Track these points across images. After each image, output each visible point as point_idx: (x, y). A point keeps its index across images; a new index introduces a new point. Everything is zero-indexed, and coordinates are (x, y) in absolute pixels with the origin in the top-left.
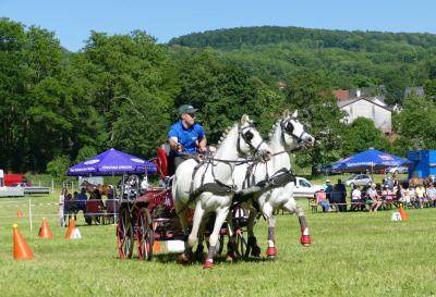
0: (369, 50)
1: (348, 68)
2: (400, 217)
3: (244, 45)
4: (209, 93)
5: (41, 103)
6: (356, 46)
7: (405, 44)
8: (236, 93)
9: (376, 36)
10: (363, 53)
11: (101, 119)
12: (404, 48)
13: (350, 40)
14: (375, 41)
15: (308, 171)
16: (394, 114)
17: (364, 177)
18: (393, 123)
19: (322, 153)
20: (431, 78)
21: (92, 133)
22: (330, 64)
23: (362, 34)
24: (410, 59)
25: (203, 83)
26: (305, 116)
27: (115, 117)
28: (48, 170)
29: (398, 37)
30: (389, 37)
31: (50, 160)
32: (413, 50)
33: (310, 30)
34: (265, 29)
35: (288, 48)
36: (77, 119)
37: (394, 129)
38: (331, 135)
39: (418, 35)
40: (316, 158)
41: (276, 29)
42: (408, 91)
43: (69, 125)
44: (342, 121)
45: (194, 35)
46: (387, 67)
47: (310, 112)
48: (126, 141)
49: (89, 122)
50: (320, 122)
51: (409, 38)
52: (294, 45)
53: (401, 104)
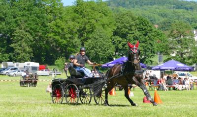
1: (188, 19)
4: (130, 30)
5: (53, 32)
8: (143, 30)
10: (195, 12)
11: (80, 40)
13: (189, 6)
21: (74, 46)
22: (179, 17)
23: (195, 3)
25: (127, 25)
27: (86, 40)
28: (56, 63)
31: (56, 59)
36: (68, 40)
43: (65, 42)
48: (92, 51)
49: (74, 41)
52: (161, 7)
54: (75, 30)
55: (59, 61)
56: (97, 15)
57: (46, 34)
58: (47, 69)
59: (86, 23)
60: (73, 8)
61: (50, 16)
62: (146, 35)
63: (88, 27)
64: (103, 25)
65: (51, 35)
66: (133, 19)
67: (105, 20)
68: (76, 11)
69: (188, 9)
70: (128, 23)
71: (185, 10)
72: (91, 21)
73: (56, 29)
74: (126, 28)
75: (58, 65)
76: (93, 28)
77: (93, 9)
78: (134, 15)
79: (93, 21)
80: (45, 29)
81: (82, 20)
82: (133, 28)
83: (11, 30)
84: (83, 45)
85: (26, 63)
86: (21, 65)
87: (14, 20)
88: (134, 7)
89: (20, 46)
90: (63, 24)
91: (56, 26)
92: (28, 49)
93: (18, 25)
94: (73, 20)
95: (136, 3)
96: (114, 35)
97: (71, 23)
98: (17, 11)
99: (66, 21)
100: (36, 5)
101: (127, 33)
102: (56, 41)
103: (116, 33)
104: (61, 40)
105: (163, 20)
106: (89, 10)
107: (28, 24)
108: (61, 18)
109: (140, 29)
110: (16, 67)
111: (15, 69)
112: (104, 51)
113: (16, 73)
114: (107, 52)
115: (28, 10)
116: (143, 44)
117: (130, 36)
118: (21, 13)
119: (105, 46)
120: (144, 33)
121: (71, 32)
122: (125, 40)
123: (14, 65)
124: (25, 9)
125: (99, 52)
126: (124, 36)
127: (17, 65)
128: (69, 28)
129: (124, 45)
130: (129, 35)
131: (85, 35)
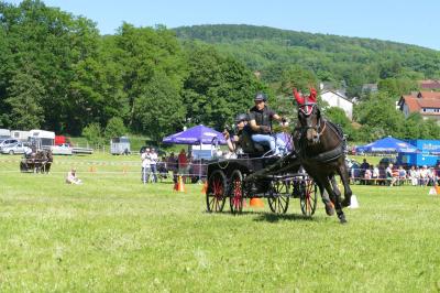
0: (328, 50)
1: (311, 65)
3: (224, 39)
4: (213, 79)
5: (80, 79)
6: (317, 46)
7: (357, 47)
8: (235, 80)
9: (334, 39)
10: (323, 52)
11: (126, 95)
12: (357, 51)
13: (313, 41)
14: (333, 43)
16: (354, 105)
18: (354, 113)
20: (381, 77)
21: (117, 105)
22: (296, 61)
23: (323, 36)
24: (362, 60)
25: (209, 71)
27: (137, 94)
28: (83, 134)
29: (353, 41)
30: (344, 40)
31: (85, 126)
32: (364, 52)
33: (279, 30)
34: (243, 27)
35: (261, 44)
36: (106, 93)
37: (355, 118)
39: (369, 40)
41: (252, 28)
42: (365, 87)
43: (101, 98)
45: (183, 28)
46: (343, 66)
48: (147, 114)
49: (116, 97)
51: (362, 42)
52: (266, 42)
53: (359, 98)
54: (118, 77)
55: (90, 130)
56: (157, 53)
57: (68, 82)
58: (68, 143)
59: (138, 66)
60: (115, 38)
61: (75, 52)
62: (238, 89)
63: (141, 73)
64: (167, 70)
65: (77, 84)
66: (219, 62)
67: (171, 61)
68: (121, 44)
69: (311, 47)
70: (210, 67)
71: (306, 49)
72: (146, 61)
73: (85, 74)
74: (205, 75)
75: (88, 138)
76: (150, 74)
77: (150, 41)
78: (220, 55)
79: (150, 63)
80: (66, 73)
81: (132, 59)
82: (218, 76)
83: (7, 74)
84: (131, 102)
85: (32, 132)
86: (24, 135)
87: (13, 56)
88: (220, 40)
89: (23, 101)
90: (97, 66)
91: (86, 69)
92: (36, 108)
93: (21, 65)
94: (116, 59)
95: (225, 34)
96: (185, 88)
97: (111, 66)
98: (19, 42)
99: (104, 62)
100: (51, 31)
101: (209, 85)
102: (85, 95)
103: (188, 85)
104: (93, 94)
105: (269, 63)
106: (143, 43)
107: (39, 64)
108: (95, 56)
109: (230, 79)
110: (14, 138)
111: (13, 141)
112: (168, 114)
113: (15, 148)
114: (173, 116)
115: (38, 40)
116: (234, 104)
117: (214, 91)
118: (26, 44)
119: (169, 106)
120: (237, 86)
121: (111, 80)
122: (204, 97)
123: (12, 134)
124: (31, 38)
125: (160, 116)
126: (202, 89)
127: (17, 135)
128: (108, 73)
129: (201, 105)
130: (211, 88)
131: (135, 87)
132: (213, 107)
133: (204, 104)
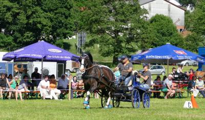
2: (191, 105)
15: (110, 59)
16: (187, 13)
17: (159, 68)
18: (186, 20)
19: (123, 45)
26: (110, 12)
37: (187, 26)
38: (132, 29)
40: (118, 48)
44: (142, 17)
47: (115, 8)
50: (123, 18)
53: (194, 5)
132: (28, 17)
133: (18, 14)
